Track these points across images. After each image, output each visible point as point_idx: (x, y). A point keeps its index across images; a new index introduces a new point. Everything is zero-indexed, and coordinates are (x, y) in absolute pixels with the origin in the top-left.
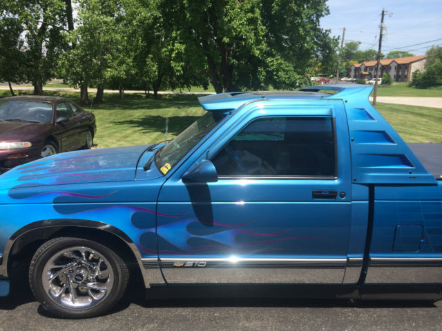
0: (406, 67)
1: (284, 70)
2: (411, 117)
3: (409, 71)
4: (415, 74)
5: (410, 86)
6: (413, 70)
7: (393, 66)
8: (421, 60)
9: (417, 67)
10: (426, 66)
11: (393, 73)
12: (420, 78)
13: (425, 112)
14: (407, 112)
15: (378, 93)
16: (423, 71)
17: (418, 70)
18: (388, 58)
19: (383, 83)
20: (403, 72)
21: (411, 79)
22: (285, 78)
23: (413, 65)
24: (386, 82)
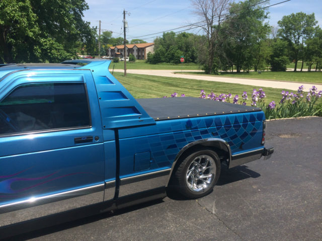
0: (143, 50)
1: (56, 49)
2: (148, 83)
3: (145, 53)
4: (149, 54)
5: (146, 62)
6: (147, 52)
7: (135, 49)
8: (151, 45)
9: (149, 50)
10: (154, 49)
11: (135, 54)
12: (152, 57)
13: (156, 79)
14: (146, 79)
15: (127, 67)
16: (153, 53)
17: (150, 52)
18: (132, 43)
19: (130, 60)
20: (142, 53)
21: (146, 58)
22: (58, 55)
23: (147, 48)
24: (132, 60)
